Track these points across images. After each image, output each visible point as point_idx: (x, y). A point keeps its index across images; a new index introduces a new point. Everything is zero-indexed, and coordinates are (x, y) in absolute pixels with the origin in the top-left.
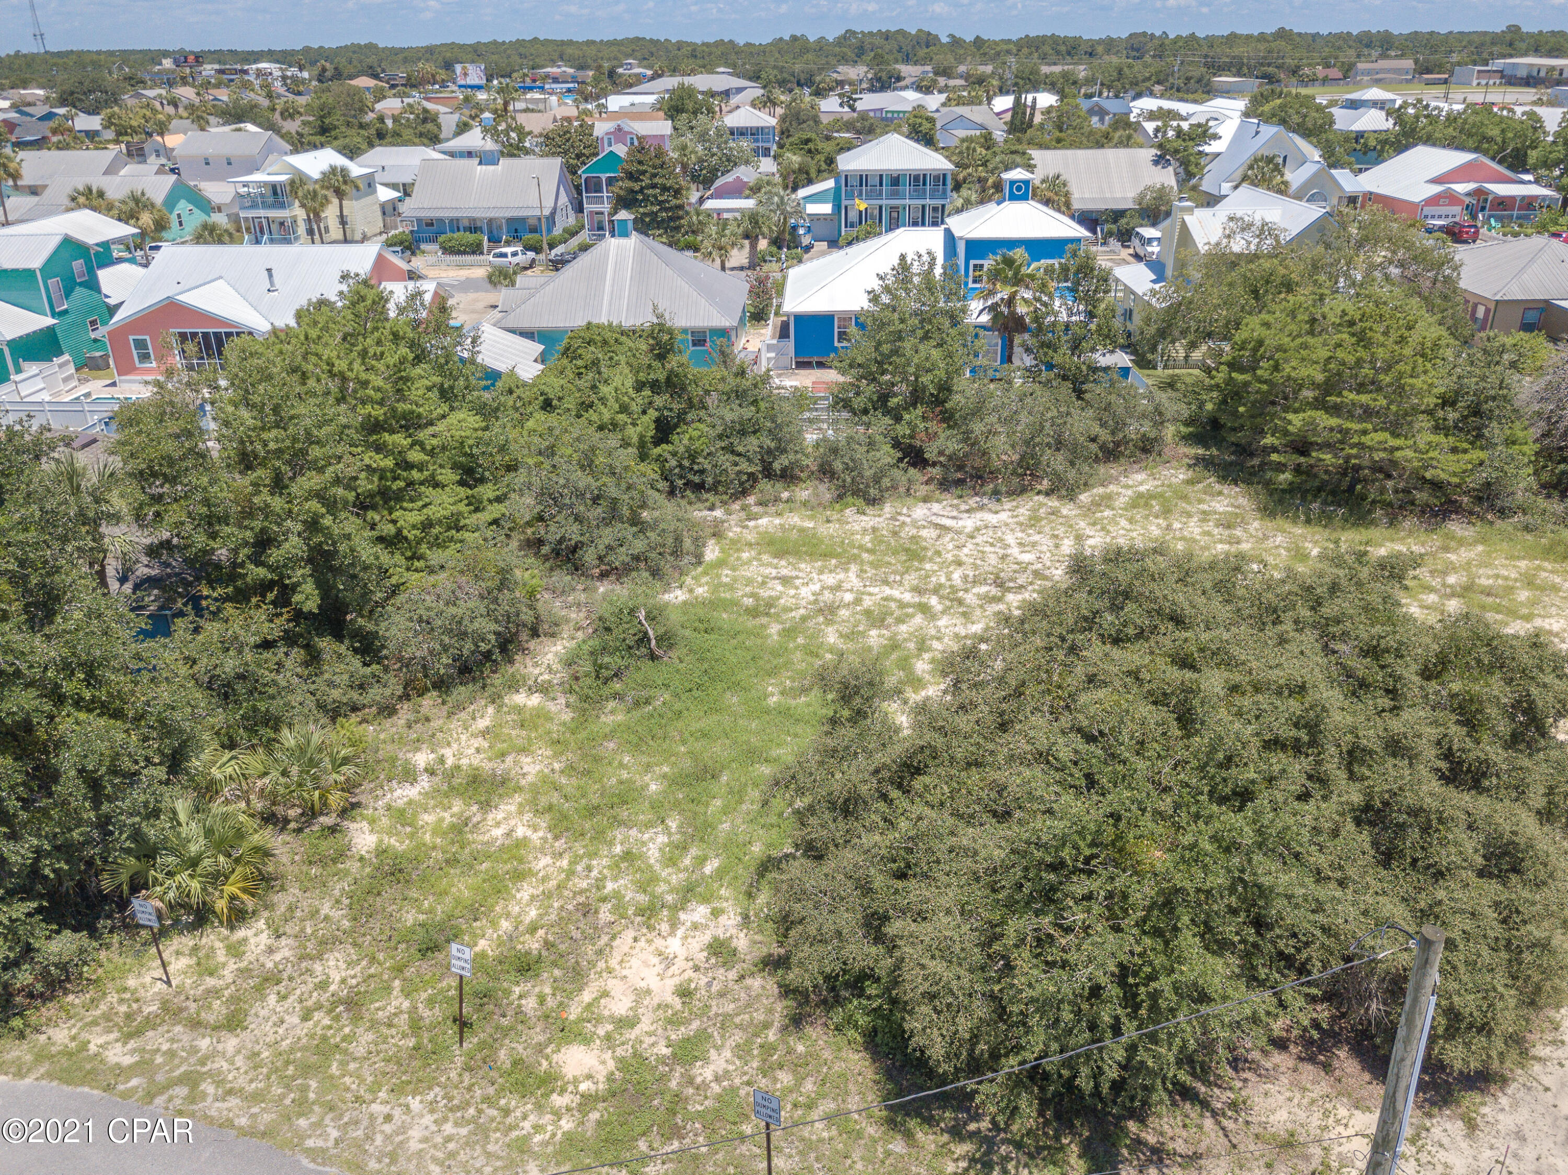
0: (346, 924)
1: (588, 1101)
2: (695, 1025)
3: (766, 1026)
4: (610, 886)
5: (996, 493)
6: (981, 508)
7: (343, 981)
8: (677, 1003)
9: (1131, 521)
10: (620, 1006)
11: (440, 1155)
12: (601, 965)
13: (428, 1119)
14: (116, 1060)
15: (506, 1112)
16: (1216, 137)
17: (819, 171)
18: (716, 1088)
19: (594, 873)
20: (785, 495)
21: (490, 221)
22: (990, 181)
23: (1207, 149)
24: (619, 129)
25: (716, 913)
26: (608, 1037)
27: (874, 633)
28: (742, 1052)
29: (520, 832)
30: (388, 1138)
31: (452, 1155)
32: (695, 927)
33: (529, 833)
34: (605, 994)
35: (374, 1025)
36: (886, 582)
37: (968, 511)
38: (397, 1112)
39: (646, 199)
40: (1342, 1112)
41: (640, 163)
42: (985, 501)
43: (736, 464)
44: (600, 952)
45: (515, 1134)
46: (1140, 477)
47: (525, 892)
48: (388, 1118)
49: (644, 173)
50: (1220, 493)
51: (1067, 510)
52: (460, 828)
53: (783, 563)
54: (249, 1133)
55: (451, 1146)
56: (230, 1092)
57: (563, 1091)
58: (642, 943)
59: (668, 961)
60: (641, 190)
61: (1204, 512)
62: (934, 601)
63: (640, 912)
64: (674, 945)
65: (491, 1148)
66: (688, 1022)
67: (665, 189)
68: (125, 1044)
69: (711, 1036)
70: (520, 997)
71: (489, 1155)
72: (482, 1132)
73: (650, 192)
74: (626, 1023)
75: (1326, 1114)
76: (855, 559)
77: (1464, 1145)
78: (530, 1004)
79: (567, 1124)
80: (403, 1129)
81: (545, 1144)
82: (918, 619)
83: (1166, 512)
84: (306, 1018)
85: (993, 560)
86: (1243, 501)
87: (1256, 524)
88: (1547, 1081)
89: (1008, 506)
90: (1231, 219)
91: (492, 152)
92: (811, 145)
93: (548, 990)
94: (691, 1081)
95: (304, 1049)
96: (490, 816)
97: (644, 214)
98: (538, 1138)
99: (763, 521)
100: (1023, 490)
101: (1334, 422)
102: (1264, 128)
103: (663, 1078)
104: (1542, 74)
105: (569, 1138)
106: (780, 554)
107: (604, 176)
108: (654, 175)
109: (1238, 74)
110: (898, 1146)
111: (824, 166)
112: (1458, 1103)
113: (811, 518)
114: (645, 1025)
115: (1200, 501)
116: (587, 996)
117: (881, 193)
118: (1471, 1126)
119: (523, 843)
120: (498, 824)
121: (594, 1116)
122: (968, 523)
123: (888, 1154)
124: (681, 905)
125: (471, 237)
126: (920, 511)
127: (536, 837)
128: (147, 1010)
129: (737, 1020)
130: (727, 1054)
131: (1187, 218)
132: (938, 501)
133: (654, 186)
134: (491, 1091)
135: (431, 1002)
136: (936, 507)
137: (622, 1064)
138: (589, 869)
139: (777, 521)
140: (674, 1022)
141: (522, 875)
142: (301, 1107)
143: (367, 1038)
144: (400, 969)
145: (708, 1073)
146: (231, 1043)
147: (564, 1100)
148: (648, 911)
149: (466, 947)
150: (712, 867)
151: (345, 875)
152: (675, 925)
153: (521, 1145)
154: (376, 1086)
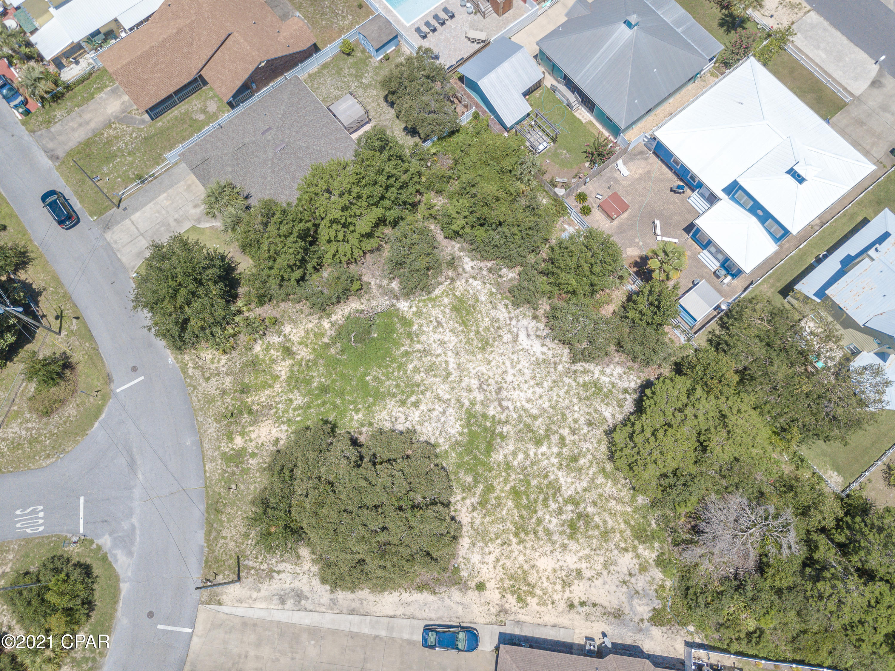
0: (237, 372)
1: (233, 449)
2: (258, 452)
3: (265, 463)
4: (280, 405)
5: (559, 335)
6: (544, 338)
7: (227, 386)
8: (261, 444)
9: (568, 392)
10: (253, 436)
11: (210, 438)
12: (260, 424)
13: (214, 430)
14: (189, 372)
15: (223, 439)
18: (249, 466)
19: (281, 399)
25: (286, 431)
26: (246, 440)
28: (259, 463)
29: (282, 373)
30: (207, 427)
31: (211, 440)
32: (281, 430)
33: (283, 375)
34: (254, 431)
35: (223, 402)
36: (458, 353)
38: (212, 424)
42: (550, 336)
44: (263, 421)
45: (221, 444)
48: (210, 424)
51: (563, 366)
52: (274, 361)
53: (450, 315)
54: (193, 408)
55: (212, 438)
56: (197, 396)
57: (232, 444)
58: (270, 425)
59: (269, 434)
63: (278, 417)
64: (274, 431)
65: (216, 443)
66: (258, 450)
68: (193, 369)
69: (258, 456)
70: (244, 418)
71: (215, 445)
72: (217, 439)
74: (251, 440)
76: (468, 333)
78: (244, 421)
79: (227, 450)
80: (210, 428)
81: (223, 450)
83: (587, 398)
84: (216, 390)
85: (501, 370)
87: (597, 432)
89: (552, 346)
93: (248, 421)
94: (248, 461)
95: (211, 397)
96: (282, 363)
98: (222, 448)
99: (476, 283)
103: (245, 456)
105: (226, 453)
113: (491, 295)
114: (252, 444)
116: (251, 429)
119: (280, 377)
120: (281, 367)
121: (231, 453)
122: (529, 343)
124: (283, 423)
127: (283, 377)
128: (200, 364)
129: (263, 458)
130: (256, 462)
132: (538, 322)
134: (225, 433)
135: (233, 405)
137: (243, 448)
138: (282, 396)
139: (480, 287)
140: (256, 448)
141: (271, 386)
142: (202, 409)
143: (220, 403)
144: (235, 391)
145: (251, 461)
146: (204, 385)
147: (230, 445)
148: (279, 419)
149: (248, 397)
150: (298, 419)
151: (247, 356)
152: (279, 426)
153: (219, 447)
154: (213, 416)
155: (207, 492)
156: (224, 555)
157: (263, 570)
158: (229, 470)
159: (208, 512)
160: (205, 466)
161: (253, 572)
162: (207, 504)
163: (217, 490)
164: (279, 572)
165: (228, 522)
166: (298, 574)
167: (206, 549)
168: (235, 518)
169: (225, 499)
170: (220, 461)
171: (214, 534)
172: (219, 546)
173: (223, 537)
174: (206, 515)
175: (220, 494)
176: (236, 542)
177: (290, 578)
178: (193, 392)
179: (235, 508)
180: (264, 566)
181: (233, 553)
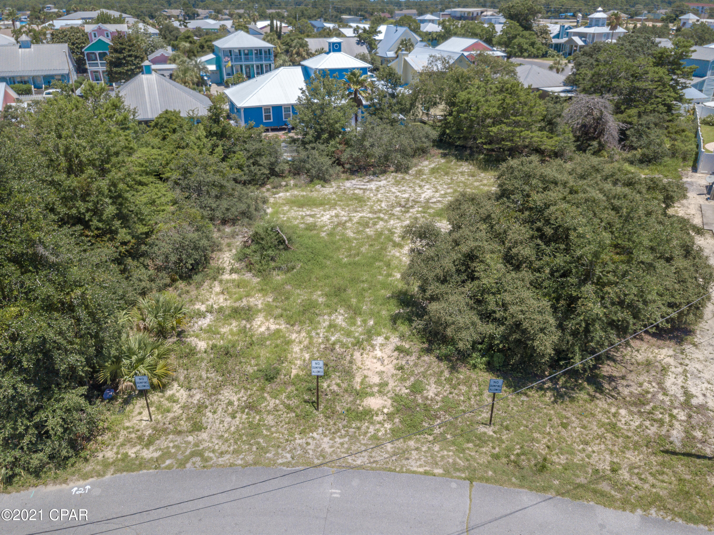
0: (220, 379)
1: (390, 416)
2: (412, 379)
3: (442, 372)
4: (333, 339)
5: (374, 174)
6: (372, 180)
7: (239, 400)
8: (400, 372)
9: (435, 178)
10: (376, 380)
11: (343, 450)
12: (354, 367)
13: (326, 440)
14: (150, 456)
15: (359, 428)
16: (380, 32)
17: (198, 52)
18: (438, 399)
19: (321, 335)
20: (284, 183)
21: (33, 77)
22: (294, 51)
23: (377, 38)
24: (100, 28)
25: (387, 338)
26: (380, 392)
27: (368, 230)
28: (438, 383)
29: (273, 327)
30: (314, 451)
31: (349, 449)
32: (382, 345)
33: (278, 327)
34: (366, 377)
35: (269, 412)
36: (356, 211)
37: (368, 182)
38: (310, 441)
39: (127, 63)
40: (657, 351)
41: (122, 44)
42: (372, 177)
43: (260, 170)
44: (351, 362)
45: (369, 435)
46: (426, 163)
47: (296, 349)
48: (308, 444)
49: (124, 49)
50: (462, 165)
51: (407, 177)
52: (243, 331)
53: (305, 209)
54: (246, 465)
55: (346, 446)
56: (222, 453)
57: (377, 415)
58: (365, 356)
59: (381, 360)
60: (124, 58)
61: (461, 172)
62: (382, 215)
63: (354, 345)
64: (378, 353)
65: (362, 442)
66: (409, 379)
67: (136, 57)
68: (148, 449)
69: (421, 381)
70: (328, 386)
71: (365, 445)
72: (353, 438)
73: (129, 59)
74: (383, 385)
75: (652, 353)
76: (335, 204)
77: (697, 351)
78: (335, 388)
79: (388, 426)
80: (318, 446)
81: (386, 434)
82: (381, 223)
83: (447, 174)
84: (234, 417)
85: (393, 198)
86: (471, 167)
87: (483, 175)
88: (706, 327)
89: (383, 178)
90: (431, 56)
91: (27, 41)
92: (190, 39)
93: (339, 381)
94: (427, 398)
95: (244, 428)
96: (254, 323)
97: (128, 70)
98: (380, 434)
99: (281, 194)
100: (384, 172)
101: (509, 128)
102: (399, 28)
103: (414, 400)
104: (466, 15)
105: (392, 430)
106: (301, 205)
107: (97, 52)
108: (129, 51)
109: (350, 14)
110: (524, 398)
111: (199, 50)
112: (686, 339)
113: (303, 191)
114: (392, 384)
115: (456, 169)
116: (358, 379)
117: (241, 59)
118: (695, 345)
119: (278, 331)
120: (260, 326)
121: (397, 420)
122: (373, 185)
123: (523, 402)
125: (24, 87)
126: (348, 184)
127: (283, 327)
128: (147, 433)
129: (429, 372)
130: (434, 386)
131: (406, 58)
132: (353, 179)
133: (130, 56)
134: (345, 423)
135: (288, 397)
136: (354, 182)
137: (394, 399)
138: (318, 334)
139: (288, 194)
140: (403, 380)
141: (289, 342)
142: (263, 450)
143: (270, 418)
144: (263, 389)
145: (431, 394)
146: (204, 435)
147: (380, 418)
148: (358, 344)
149: (288, 374)
150: (372, 323)
151: (202, 359)
152: (373, 346)
153: (375, 437)
154: (291, 434)
155: (487, 480)
156: (665, 478)
157: (690, 417)
158: (437, 431)
159: (544, 489)
160: (414, 472)
161: (698, 434)
162: (521, 486)
163: (483, 460)
164: (688, 395)
165: (572, 453)
166: (685, 371)
167: (653, 511)
168: (561, 439)
169: (510, 449)
170: (412, 443)
171: (604, 486)
172: (637, 482)
173: (614, 471)
174: (551, 494)
175: (496, 457)
176: (628, 449)
177: (698, 382)
178: (206, 460)
179: (536, 435)
180: (682, 416)
181: (653, 458)
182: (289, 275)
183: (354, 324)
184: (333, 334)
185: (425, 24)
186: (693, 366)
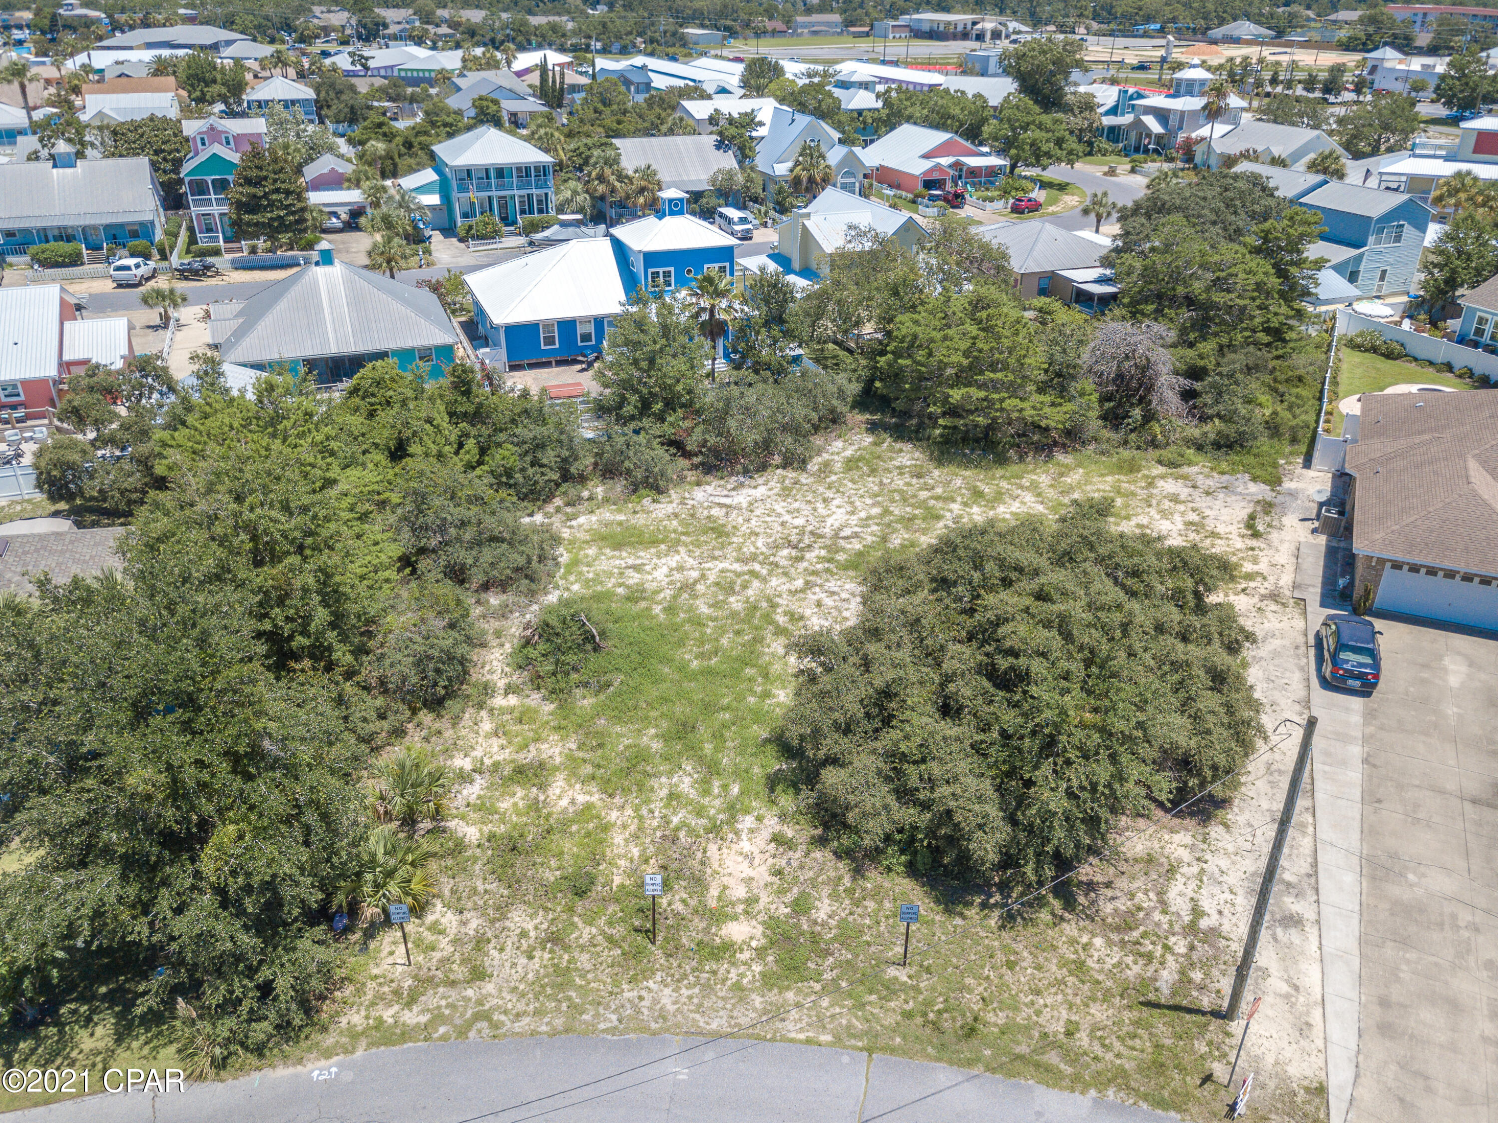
0: (506, 892)
1: (761, 952)
2: (795, 890)
3: (840, 878)
4: (675, 820)
5: (746, 472)
6: (742, 485)
7: (536, 928)
8: (776, 880)
9: (853, 481)
10: (739, 892)
11: (692, 1008)
12: (709, 871)
13: (667, 991)
14: (415, 1021)
15: (714, 973)
18: (833, 923)
19: (657, 814)
20: (586, 494)
21: (84, 229)
24: (212, 128)
25: (759, 819)
26: (746, 912)
27: (732, 599)
28: (834, 896)
29: (581, 799)
30: (650, 1009)
31: (700, 1005)
32: (751, 831)
33: (587, 798)
34: (725, 888)
35: (583, 948)
36: (714, 558)
37: (734, 489)
38: (644, 993)
39: (271, 204)
40: (1166, 837)
41: (260, 168)
42: (742, 479)
43: (543, 474)
44: (703, 863)
45: (729, 983)
46: (839, 444)
47: (618, 838)
48: (641, 998)
49: (265, 178)
50: (901, 451)
51: (804, 478)
52: (535, 806)
53: (624, 554)
54: (554, 1033)
55: (696, 1001)
56: (518, 1015)
57: (741, 951)
58: (725, 850)
59: (749, 857)
60: (266, 196)
61: (898, 468)
62: (757, 567)
63: (708, 831)
64: (745, 845)
65: (720, 994)
66: (790, 889)
67: (288, 193)
68: (411, 1010)
69: (809, 894)
70: (669, 904)
71: (723, 998)
72: (707, 989)
73: (274, 197)
74: (751, 901)
75: (1160, 840)
76: (678, 542)
77: (1227, 836)
78: (679, 906)
79: (757, 968)
80: (656, 1001)
81: (753, 981)
82: (756, 584)
83: (873, 471)
84: (531, 958)
85: (777, 527)
86: (917, 454)
87: (936, 473)
88: (1251, 794)
89: (760, 481)
91: (68, 154)
93: (685, 896)
94: (815, 923)
95: (547, 975)
96: (550, 792)
97: (271, 219)
98: (745, 981)
99: (582, 520)
100: (763, 468)
102: (798, 116)
103: (797, 926)
104: (941, 28)
105: (763, 975)
106: (618, 546)
107: (209, 179)
108: (275, 181)
109: (703, 26)
110: (958, 921)
112: (1216, 816)
113: (619, 511)
114: (764, 899)
115: (892, 459)
116: (714, 892)
118: (1227, 826)
119: (589, 807)
120: (560, 797)
121: (770, 958)
122: (741, 498)
123: (955, 927)
124: (732, 820)
125: (65, 247)
126: (699, 494)
127: (595, 798)
128: (406, 985)
129: (820, 879)
130: (827, 901)
131: (806, 222)
132: (709, 484)
133: (277, 191)
134: (694, 963)
135: (610, 923)
136: (709, 489)
137: (766, 925)
138: (651, 812)
139: (594, 518)
140: (781, 892)
141: (606, 828)
142: (576, 1009)
143: (585, 957)
144: (571, 910)
145: (822, 915)
146: (489, 987)
147: (745, 956)
148: (714, 829)
149: (608, 883)
150: (735, 789)
151: (475, 859)
152: (737, 833)
153: (738, 987)
154: (616, 983)
155: (892, 1051)
156: (1137, 1043)
157: (1192, 948)
158: (828, 976)
159: (970, 1063)
160: (792, 1041)
161: (1197, 976)
162: (939, 1059)
163: (890, 1020)
164: (1197, 912)
165: (1016, 1009)
166: (1203, 871)
167: (1110, 1092)
168: (1003, 987)
169: (928, 1003)
170: (790, 995)
171: (1053, 1058)
172: (1098, 1050)
173: (1069, 1034)
174: (978, 1069)
175: (908, 1015)
176: (1094, 999)
177: (1216, 890)
178: (496, 1026)
179: (969, 981)
180: (1181, 947)
181: (1127, 1015)
182: (602, 697)
183: (706, 792)
184: (675, 813)
185: (852, 90)
186: (1215, 863)
